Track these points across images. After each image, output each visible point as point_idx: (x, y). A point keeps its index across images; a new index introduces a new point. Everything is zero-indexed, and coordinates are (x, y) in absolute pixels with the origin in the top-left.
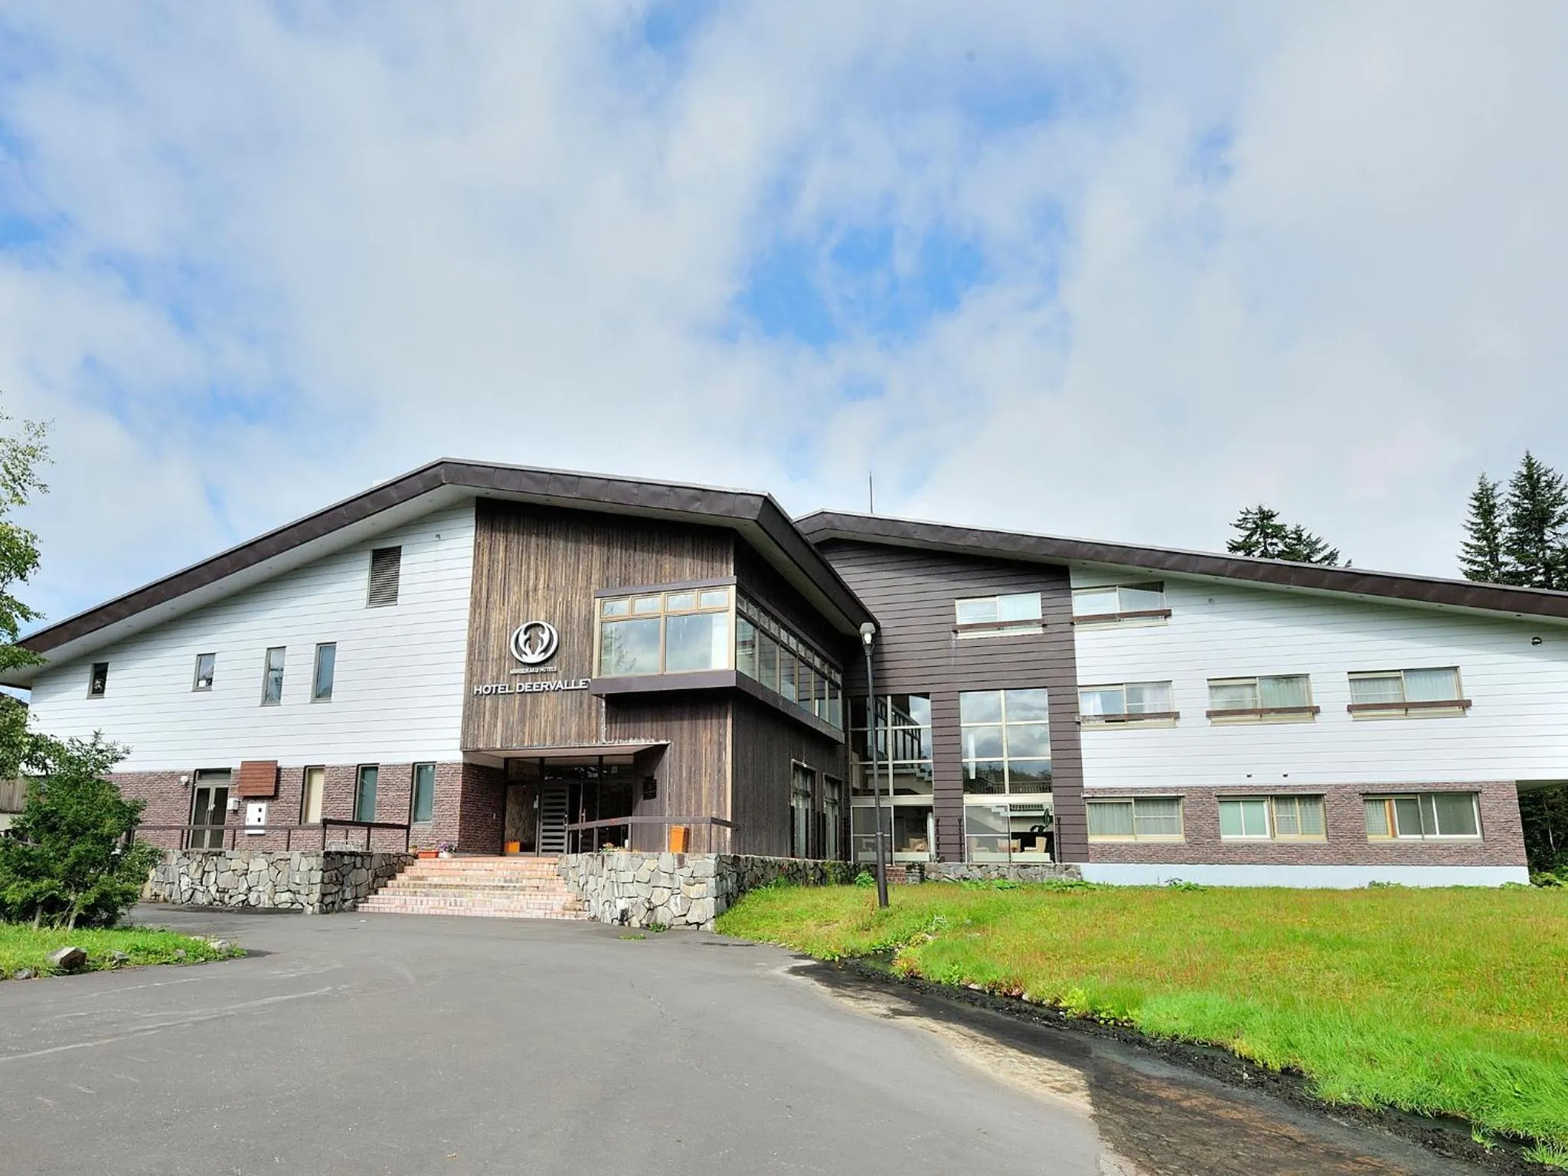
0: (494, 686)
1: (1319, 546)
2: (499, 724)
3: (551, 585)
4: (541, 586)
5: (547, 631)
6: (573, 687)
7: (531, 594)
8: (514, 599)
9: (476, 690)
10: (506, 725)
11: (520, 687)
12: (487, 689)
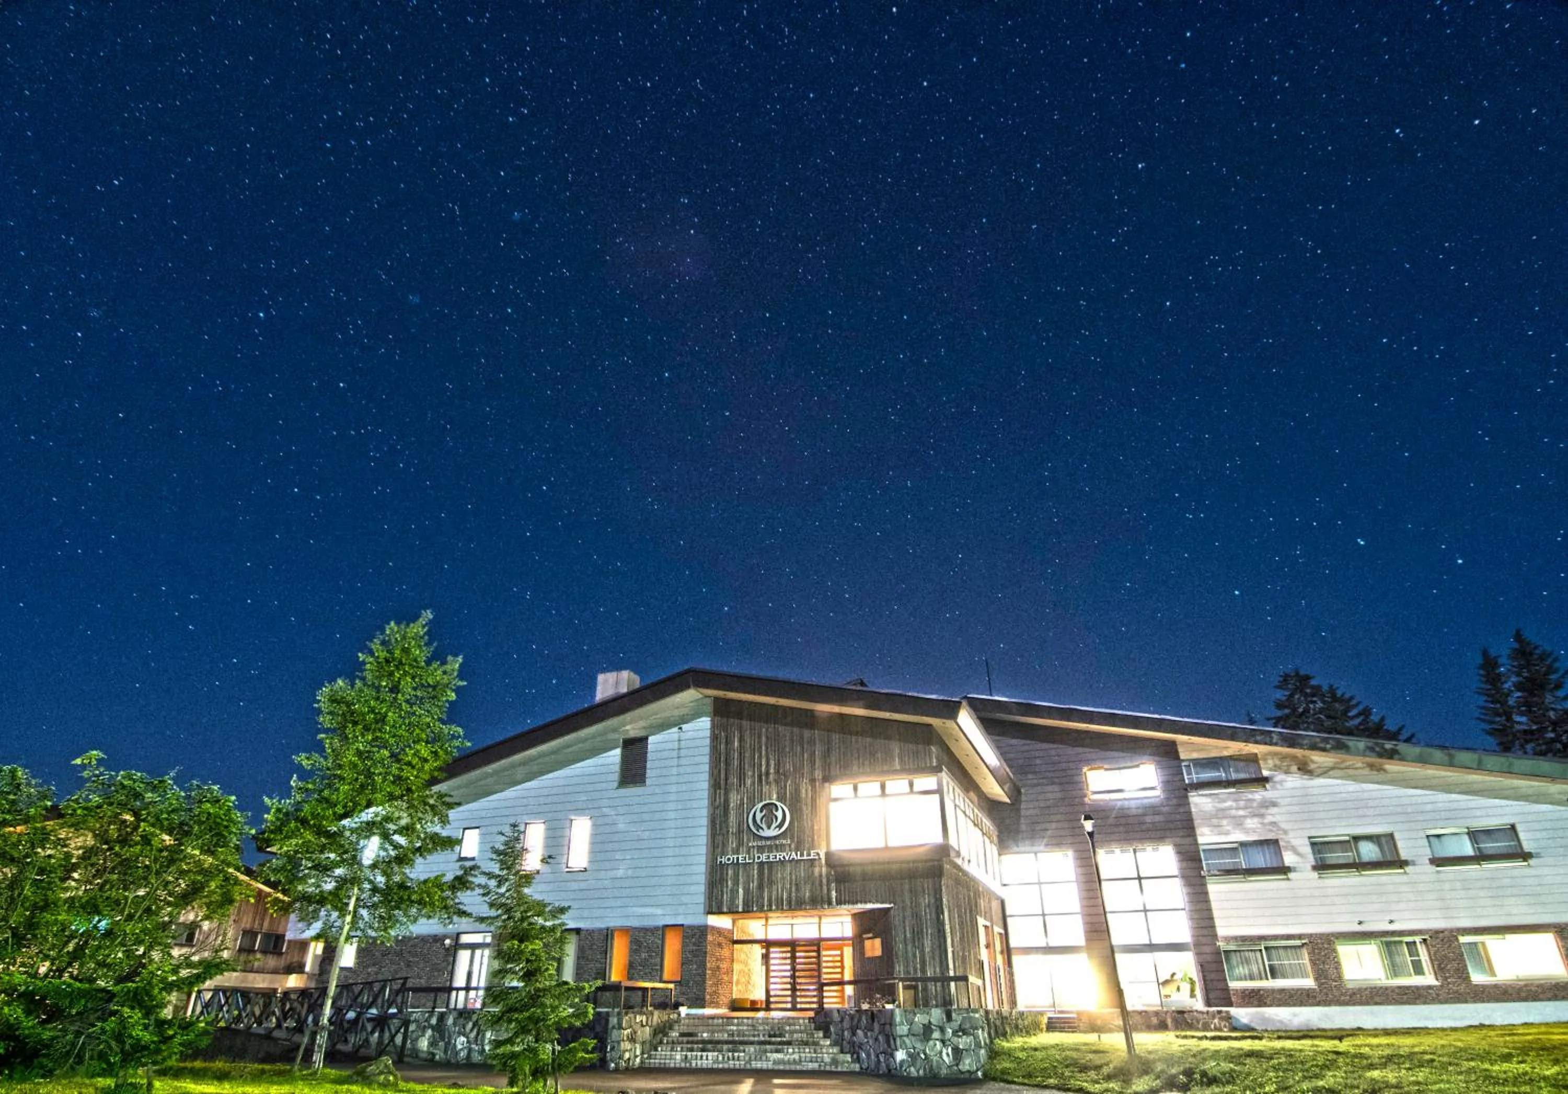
0: (735, 857)
1: (1353, 702)
2: (741, 891)
3: (781, 771)
4: (772, 771)
5: (780, 811)
6: (805, 858)
7: (764, 778)
8: (749, 782)
9: (719, 860)
10: (747, 891)
11: (759, 858)
12: (729, 859)
